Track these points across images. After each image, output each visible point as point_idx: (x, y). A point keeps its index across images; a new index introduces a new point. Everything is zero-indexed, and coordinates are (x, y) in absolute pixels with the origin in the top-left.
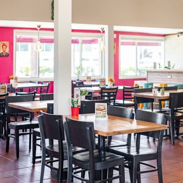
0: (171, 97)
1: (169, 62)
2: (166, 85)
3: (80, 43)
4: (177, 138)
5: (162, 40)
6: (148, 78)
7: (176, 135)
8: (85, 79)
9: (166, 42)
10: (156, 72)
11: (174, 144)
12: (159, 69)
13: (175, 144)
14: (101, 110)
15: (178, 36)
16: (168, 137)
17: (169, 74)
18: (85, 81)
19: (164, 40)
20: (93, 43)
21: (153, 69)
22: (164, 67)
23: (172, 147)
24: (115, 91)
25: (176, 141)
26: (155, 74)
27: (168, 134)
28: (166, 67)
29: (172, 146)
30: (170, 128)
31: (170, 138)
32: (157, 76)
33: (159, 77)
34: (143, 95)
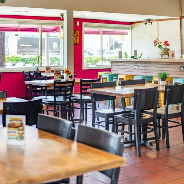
0: (136, 95)
1: (136, 51)
2: (133, 76)
3: (40, 32)
4: (144, 145)
5: (129, 29)
6: (113, 69)
7: (142, 142)
8: (44, 69)
9: (133, 30)
10: (121, 62)
11: (140, 156)
12: (125, 59)
13: (141, 154)
14: (17, 128)
15: (146, 24)
16: (133, 144)
17: (136, 65)
18: (44, 72)
19: (130, 28)
20: (55, 31)
21: (118, 59)
22: (131, 57)
23: (138, 160)
24: (71, 84)
25: (143, 150)
26: (120, 64)
27: (133, 139)
28: (133, 57)
29: (138, 158)
30: (136, 134)
31: (135, 145)
32: (122, 67)
33: (125, 67)
34: (101, 92)
